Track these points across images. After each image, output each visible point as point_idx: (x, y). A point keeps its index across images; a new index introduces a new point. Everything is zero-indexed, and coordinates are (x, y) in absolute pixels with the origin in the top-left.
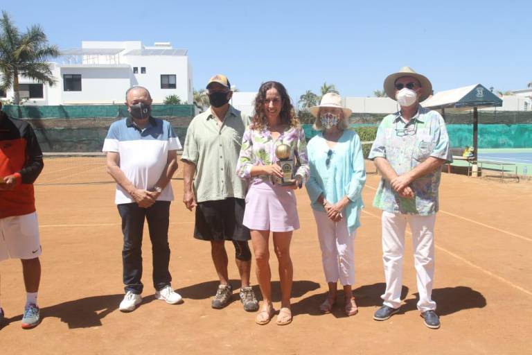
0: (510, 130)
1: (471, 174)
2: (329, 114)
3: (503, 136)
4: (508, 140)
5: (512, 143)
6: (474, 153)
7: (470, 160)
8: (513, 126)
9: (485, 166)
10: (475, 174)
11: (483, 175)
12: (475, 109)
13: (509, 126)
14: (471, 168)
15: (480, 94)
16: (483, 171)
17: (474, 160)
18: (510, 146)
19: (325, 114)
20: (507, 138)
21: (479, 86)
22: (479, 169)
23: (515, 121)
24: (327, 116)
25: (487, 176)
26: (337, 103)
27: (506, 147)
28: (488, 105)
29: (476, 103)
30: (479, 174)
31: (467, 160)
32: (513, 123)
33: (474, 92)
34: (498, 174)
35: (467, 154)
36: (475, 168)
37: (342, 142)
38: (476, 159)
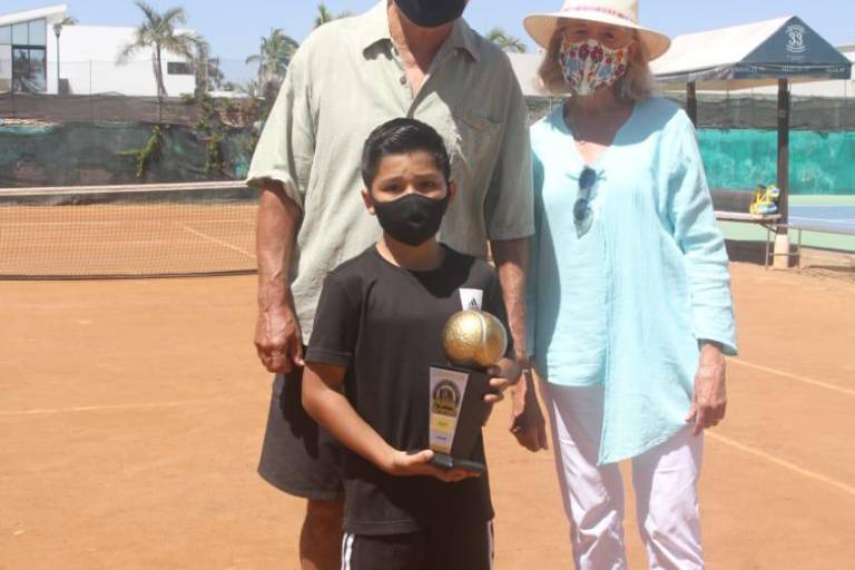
0: (826, 148)
1: (771, 262)
2: (592, 43)
3: (809, 162)
4: (821, 174)
5: (829, 180)
6: (780, 203)
7: (771, 221)
8: (833, 137)
9: (808, 238)
10: (781, 262)
11: (803, 263)
12: (783, 85)
13: (824, 136)
14: (772, 246)
15: (796, 44)
16: (803, 253)
17: (779, 221)
18: (825, 189)
19: (579, 45)
20: (819, 170)
21: (794, 21)
22: (793, 248)
23: (837, 124)
24: (584, 52)
25: (812, 267)
26: (620, 8)
27: (818, 192)
28: (817, 73)
29: (785, 68)
30: (793, 261)
31: (763, 222)
32: (833, 129)
33: (780, 37)
34: (843, 261)
35: (760, 208)
36: (781, 244)
37: (621, 143)
38: (784, 220)
